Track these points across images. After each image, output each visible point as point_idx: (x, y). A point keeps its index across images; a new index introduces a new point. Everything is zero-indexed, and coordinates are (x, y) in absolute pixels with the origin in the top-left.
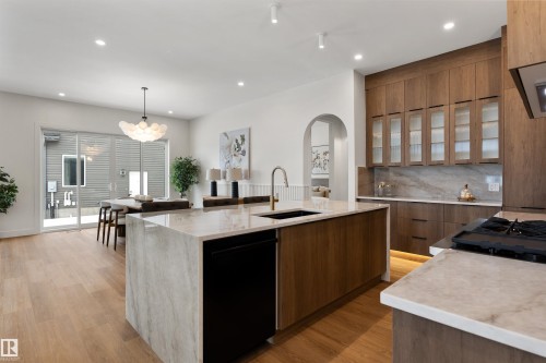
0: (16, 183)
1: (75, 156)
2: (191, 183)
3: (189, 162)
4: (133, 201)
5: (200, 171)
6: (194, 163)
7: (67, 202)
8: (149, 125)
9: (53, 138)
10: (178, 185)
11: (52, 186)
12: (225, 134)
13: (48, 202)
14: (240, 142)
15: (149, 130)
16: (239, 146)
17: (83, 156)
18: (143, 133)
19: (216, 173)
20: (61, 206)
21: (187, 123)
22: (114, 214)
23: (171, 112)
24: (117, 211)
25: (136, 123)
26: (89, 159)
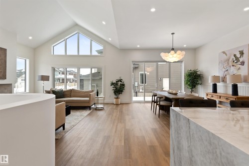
0: (125, 83)
1: (143, 73)
2: (197, 84)
3: (195, 72)
4: (167, 93)
5: (203, 77)
6: (198, 73)
7: (141, 91)
8: (176, 53)
9: (136, 66)
10: (189, 85)
11: (136, 84)
12: (224, 53)
13: (135, 90)
14: (238, 55)
15: (175, 55)
16: (237, 59)
17: (146, 72)
18: (172, 57)
19: (216, 78)
20: (139, 91)
21: (194, 51)
22: (158, 99)
23: (185, 46)
24: (160, 98)
25: (169, 52)
26: (148, 74)
